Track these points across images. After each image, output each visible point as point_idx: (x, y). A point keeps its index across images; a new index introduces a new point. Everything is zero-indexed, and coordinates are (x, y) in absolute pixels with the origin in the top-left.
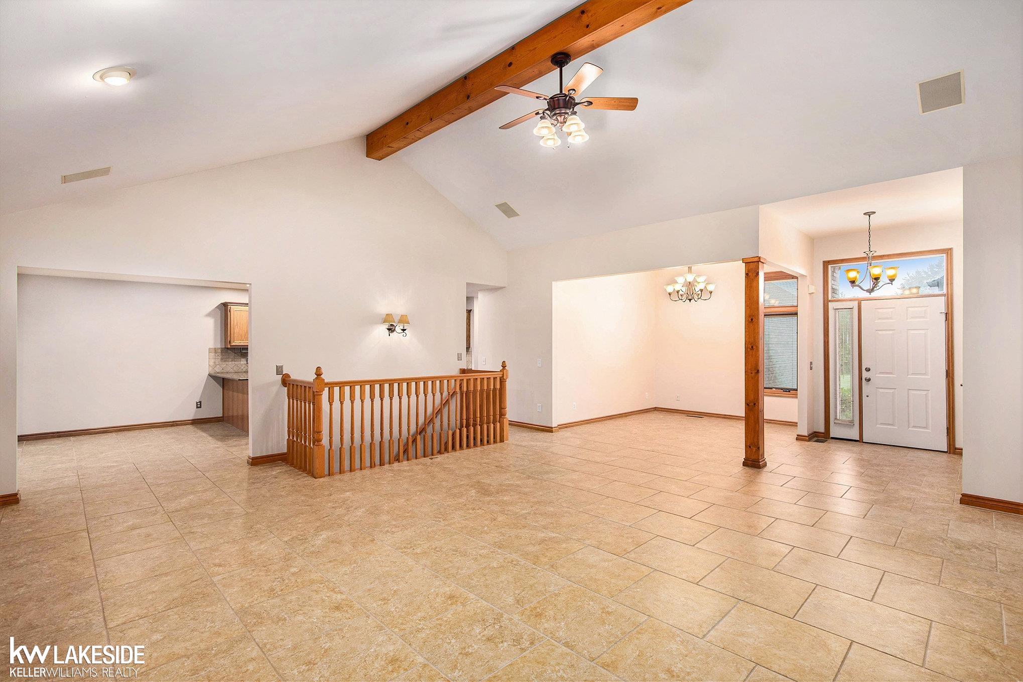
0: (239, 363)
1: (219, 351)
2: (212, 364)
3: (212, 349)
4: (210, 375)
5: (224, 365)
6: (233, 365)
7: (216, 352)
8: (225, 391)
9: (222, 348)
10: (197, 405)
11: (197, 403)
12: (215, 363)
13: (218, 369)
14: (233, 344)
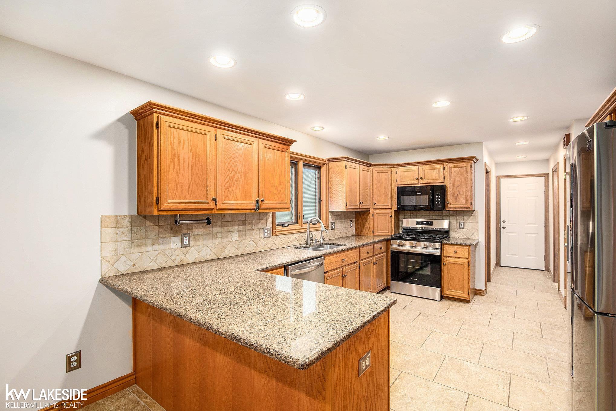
0: (167, 246)
1: (126, 222)
2: (108, 253)
3: (109, 217)
4: (103, 282)
5: (136, 253)
6: (157, 252)
7: (118, 226)
8: (138, 315)
9: (131, 216)
10: (69, 362)
11: (69, 358)
12: (115, 251)
13: (124, 267)
14: (165, 206)
